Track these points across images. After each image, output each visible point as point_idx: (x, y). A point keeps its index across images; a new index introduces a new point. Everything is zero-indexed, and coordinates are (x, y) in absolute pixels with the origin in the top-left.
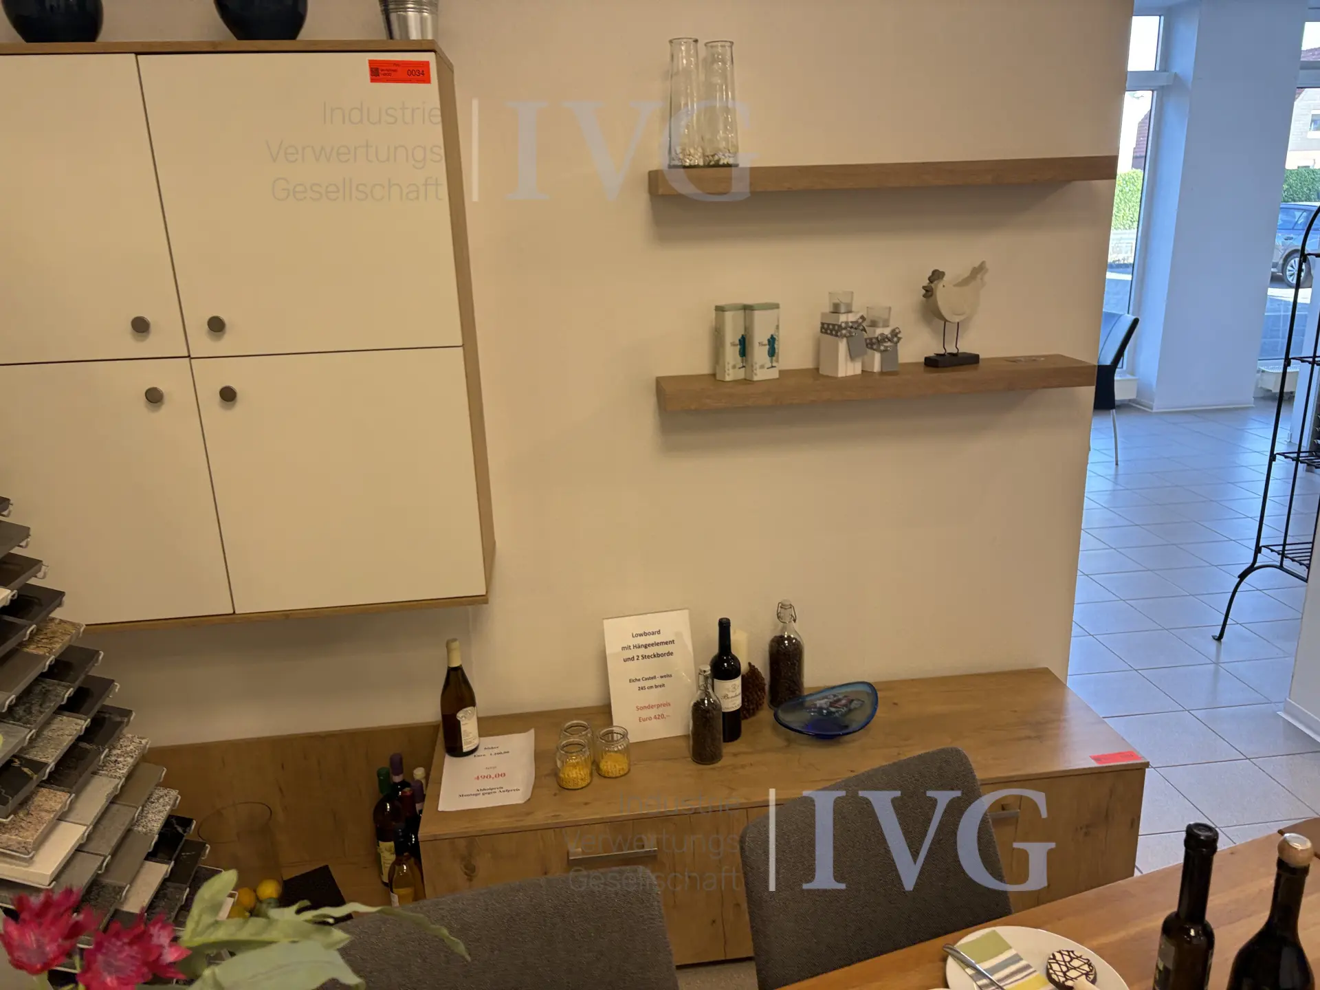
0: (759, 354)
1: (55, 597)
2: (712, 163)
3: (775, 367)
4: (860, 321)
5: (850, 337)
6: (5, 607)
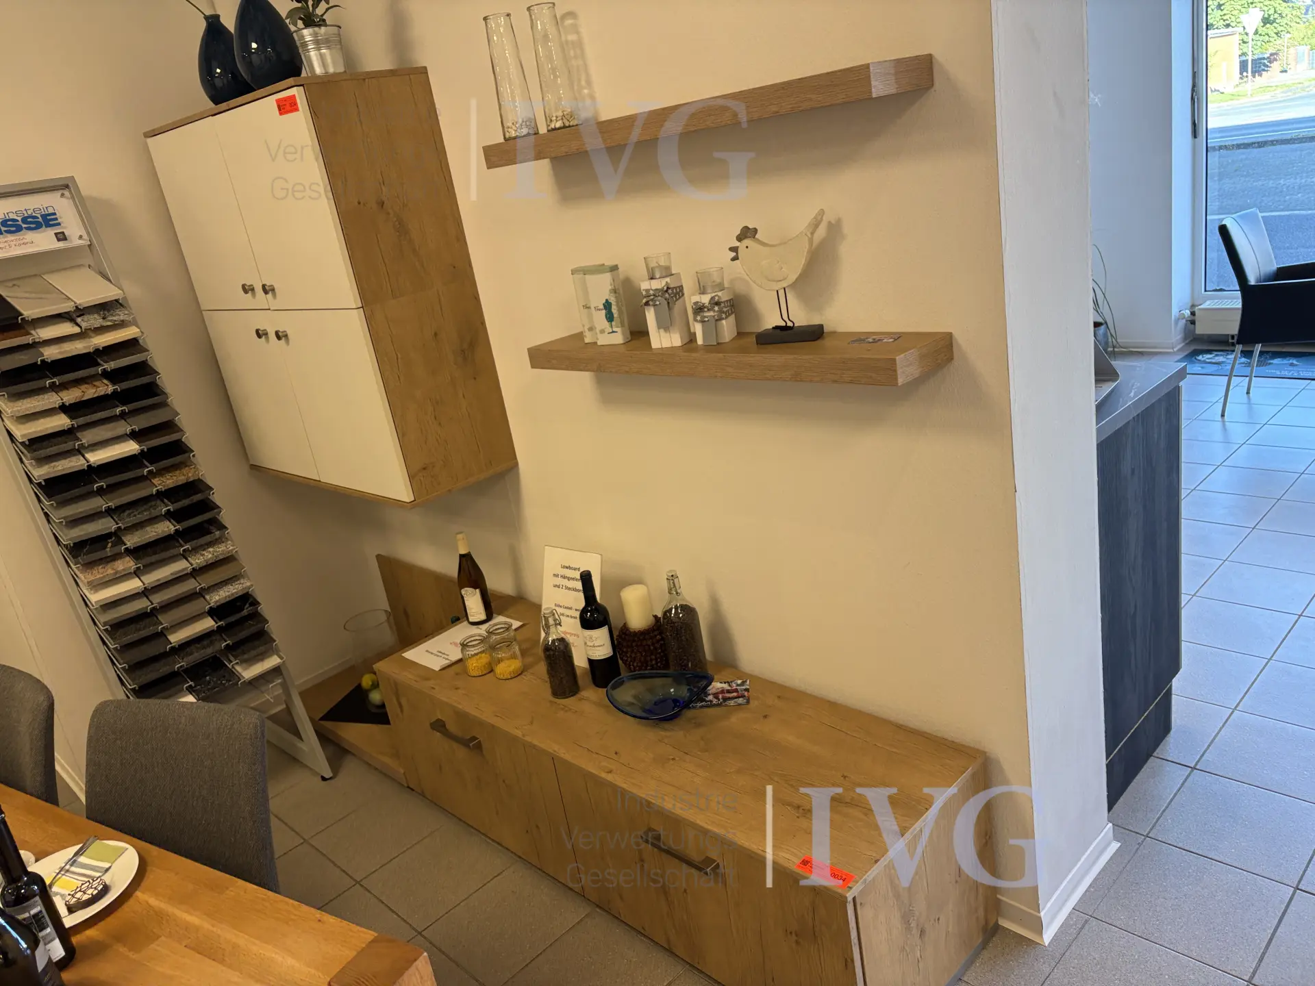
0: (598, 318)
3: (616, 332)
4: (665, 288)
5: (655, 305)
6: (135, 454)
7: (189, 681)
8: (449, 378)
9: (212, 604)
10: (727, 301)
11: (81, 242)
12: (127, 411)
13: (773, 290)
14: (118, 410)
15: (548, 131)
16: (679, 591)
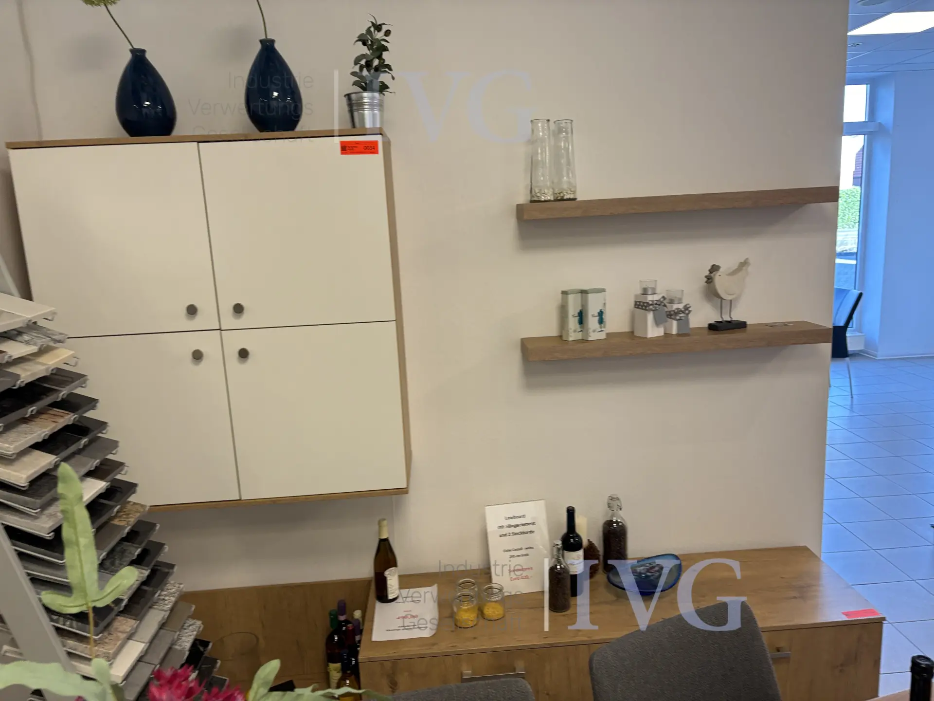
0: (592, 322)
1: (131, 487)
2: (559, 198)
3: (604, 331)
4: (662, 300)
5: (655, 310)
14: (83, 443)
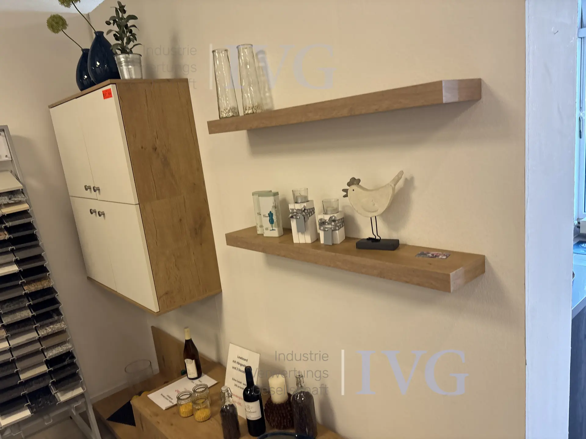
0: (265, 221)
3: (275, 230)
4: (303, 209)
5: (296, 218)
6: (16, 273)
7: (29, 401)
8: (186, 244)
9: (47, 358)
10: (340, 219)
11: (7, 159)
12: (15, 249)
13: (369, 217)
14: (10, 248)
15: (244, 115)
16: (303, 385)
